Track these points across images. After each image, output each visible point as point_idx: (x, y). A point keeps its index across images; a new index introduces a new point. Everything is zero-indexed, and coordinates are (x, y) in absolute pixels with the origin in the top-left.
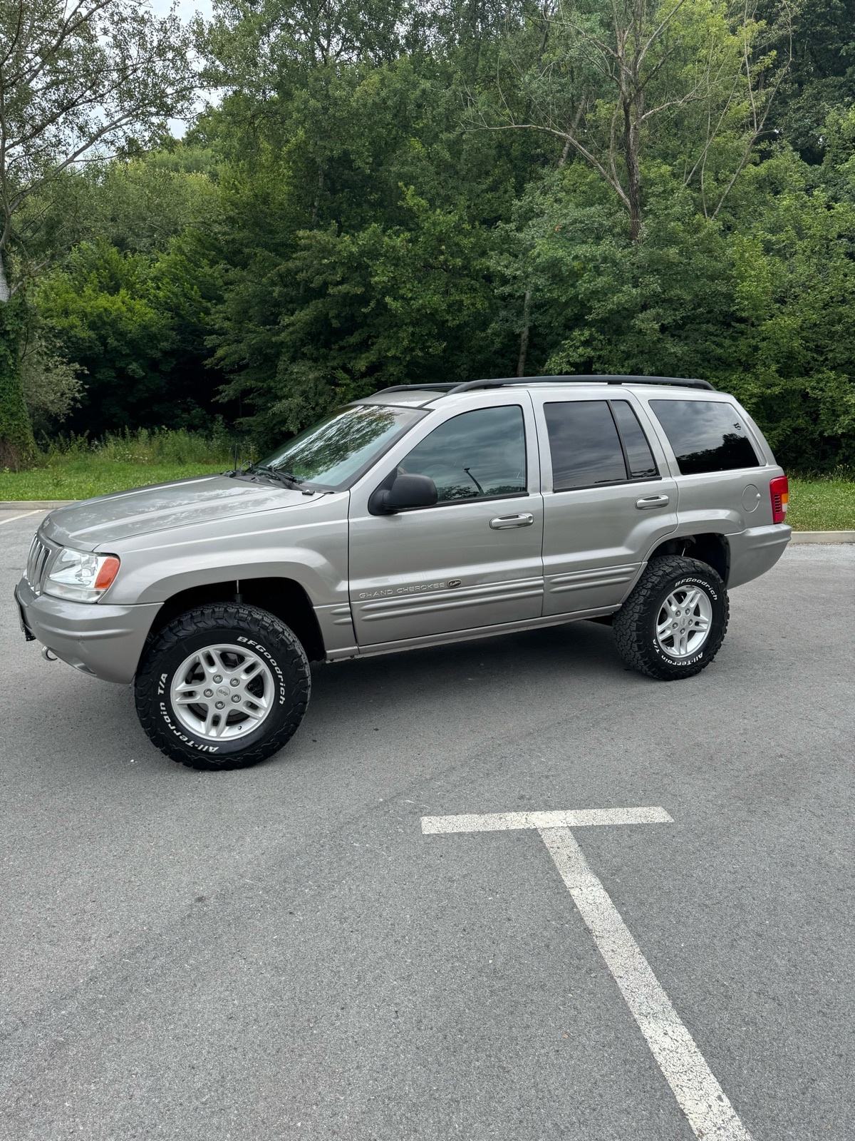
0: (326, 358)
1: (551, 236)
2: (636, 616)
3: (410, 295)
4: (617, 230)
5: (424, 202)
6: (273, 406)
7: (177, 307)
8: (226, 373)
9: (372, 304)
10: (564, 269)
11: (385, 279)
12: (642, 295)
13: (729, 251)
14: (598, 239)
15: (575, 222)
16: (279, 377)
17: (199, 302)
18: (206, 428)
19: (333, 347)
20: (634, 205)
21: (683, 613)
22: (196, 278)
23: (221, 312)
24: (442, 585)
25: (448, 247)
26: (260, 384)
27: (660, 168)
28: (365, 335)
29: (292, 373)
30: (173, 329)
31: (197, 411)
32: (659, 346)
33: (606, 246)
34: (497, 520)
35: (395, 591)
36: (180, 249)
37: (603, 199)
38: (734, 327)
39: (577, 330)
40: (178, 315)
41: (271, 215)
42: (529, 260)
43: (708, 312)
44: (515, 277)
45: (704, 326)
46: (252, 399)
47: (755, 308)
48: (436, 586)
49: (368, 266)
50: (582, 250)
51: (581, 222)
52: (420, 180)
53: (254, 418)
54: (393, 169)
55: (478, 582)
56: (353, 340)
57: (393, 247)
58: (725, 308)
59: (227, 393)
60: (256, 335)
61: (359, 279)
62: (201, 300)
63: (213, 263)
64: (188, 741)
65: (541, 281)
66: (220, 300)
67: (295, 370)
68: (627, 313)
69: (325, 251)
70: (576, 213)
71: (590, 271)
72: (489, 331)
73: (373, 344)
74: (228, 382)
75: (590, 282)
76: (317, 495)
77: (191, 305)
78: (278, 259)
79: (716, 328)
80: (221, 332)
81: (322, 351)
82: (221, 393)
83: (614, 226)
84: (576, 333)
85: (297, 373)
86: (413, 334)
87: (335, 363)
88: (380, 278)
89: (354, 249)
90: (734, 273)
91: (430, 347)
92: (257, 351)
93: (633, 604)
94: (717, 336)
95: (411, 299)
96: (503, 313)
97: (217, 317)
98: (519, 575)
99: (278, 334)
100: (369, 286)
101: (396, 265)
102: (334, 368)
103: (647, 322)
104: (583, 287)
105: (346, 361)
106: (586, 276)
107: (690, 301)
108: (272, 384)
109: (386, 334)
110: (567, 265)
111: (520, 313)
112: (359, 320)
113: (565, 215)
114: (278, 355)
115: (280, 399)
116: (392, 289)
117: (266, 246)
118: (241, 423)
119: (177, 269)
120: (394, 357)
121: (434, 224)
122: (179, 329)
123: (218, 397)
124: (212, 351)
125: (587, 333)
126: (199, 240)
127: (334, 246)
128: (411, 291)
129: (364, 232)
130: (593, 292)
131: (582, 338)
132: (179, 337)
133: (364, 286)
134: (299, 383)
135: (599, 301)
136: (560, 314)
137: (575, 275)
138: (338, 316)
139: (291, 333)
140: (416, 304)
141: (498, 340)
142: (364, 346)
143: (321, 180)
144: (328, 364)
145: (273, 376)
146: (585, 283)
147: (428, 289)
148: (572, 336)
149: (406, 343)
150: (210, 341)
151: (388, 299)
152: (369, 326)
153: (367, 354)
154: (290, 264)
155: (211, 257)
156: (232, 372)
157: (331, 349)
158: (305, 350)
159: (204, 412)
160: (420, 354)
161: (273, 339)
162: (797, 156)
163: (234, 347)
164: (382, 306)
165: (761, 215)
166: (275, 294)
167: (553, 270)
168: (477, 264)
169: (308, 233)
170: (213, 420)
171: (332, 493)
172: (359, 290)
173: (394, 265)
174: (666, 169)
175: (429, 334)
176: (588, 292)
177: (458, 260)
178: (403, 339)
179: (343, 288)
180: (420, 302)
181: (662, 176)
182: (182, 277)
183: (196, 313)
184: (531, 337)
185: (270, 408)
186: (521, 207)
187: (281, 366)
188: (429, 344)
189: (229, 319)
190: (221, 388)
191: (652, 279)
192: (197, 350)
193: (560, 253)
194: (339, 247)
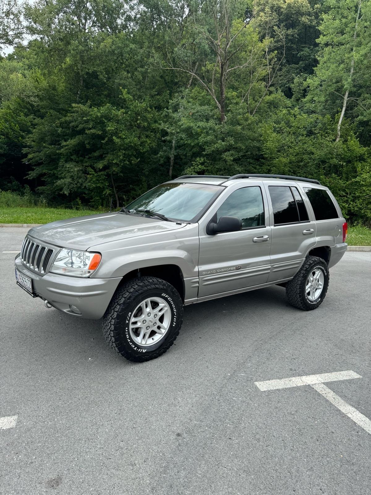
0: (82, 161)
1: (187, 117)
2: (300, 282)
3: (124, 137)
4: (215, 117)
5: (131, 97)
6: (56, 182)
7: (7, 134)
8: (32, 165)
9: (106, 139)
10: (193, 131)
11: (113, 128)
12: (226, 145)
13: (259, 130)
14: (207, 120)
15: (198, 112)
16: (59, 169)
17: (19, 132)
18: (20, 191)
19: (86, 157)
20: (222, 107)
21: (314, 280)
22: (17, 121)
23: (31, 138)
24: (234, 268)
25: (141, 117)
26: (50, 172)
27: (232, 93)
28: (101, 153)
29: (66, 167)
30: (4, 144)
31: (15, 183)
32: (232, 167)
33: (211, 123)
34: (256, 238)
35: (216, 271)
36: (9, 107)
37: (208, 103)
38: (260, 161)
39: (198, 158)
40: (7, 137)
41: (57, 96)
42: (177, 126)
43: (251, 154)
44: (172, 133)
45: (248, 160)
46: (45, 178)
47: (271, 154)
48: (232, 268)
49: (105, 123)
50: (201, 124)
51: (201, 112)
52: (128, 87)
53: (45, 187)
54: (116, 81)
55: (248, 267)
56: (96, 154)
57: (117, 115)
58: (257, 153)
59: (32, 175)
60: (49, 149)
61: (100, 128)
62: (19, 131)
63: (26, 115)
64: (135, 347)
65: (183, 136)
66: (29, 132)
67: (68, 166)
68: (219, 152)
69: (84, 114)
70: (199, 108)
71: (204, 133)
72: (159, 155)
73: (105, 157)
74: (33, 170)
75: (204, 138)
76: (183, 225)
77: (14, 133)
78: (60, 116)
79: (253, 161)
80: (30, 147)
81: (81, 158)
82: (29, 175)
83: (214, 115)
84: (198, 159)
85: (68, 167)
86: (124, 154)
87: (87, 164)
88: (111, 127)
89: (99, 114)
90: (262, 139)
91: (132, 160)
92: (49, 156)
93: (298, 277)
94: (253, 164)
95: (125, 138)
96: (164, 148)
97: (28, 140)
98: (262, 264)
99: (59, 149)
100: (104, 131)
101: (118, 123)
102: (86, 166)
103: (228, 156)
104: (201, 140)
105: (92, 164)
106: (202, 135)
107: (245, 149)
108: (55, 172)
109: (112, 153)
110: (194, 130)
111: (171, 148)
112: (99, 146)
113: (194, 109)
114: (59, 159)
115: (60, 179)
116: (116, 134)
117: (54, 109)
118: (39, 189)
119: (7, 116)
120: (116, 164)
121: (135, 107)
122: (8, 144)
123: (27, 177)
124: (26, 155)
125: (202, 159)
126: (19, 104)
127: (89, 112)
128: (124, 135)
129: (103, 107)
130: (205, 142)
131: (201, 162)
132: (8, 148)
133: (102, 131)
134: (69, 172)
135: (208, 146)
136: (190, 151)
137: (198, 135)
138: (89, 143)
139: (66, 149)
140: (127, 141)
141: (162, 159)
142: (101, 157)
143: (82, 82)
144: (84, 164)
145: (56, 168)
146: (202, 138)
147: (132, 135)
148: (196, 160)
149: (121, 157)
150: (25, 151)
151: (114, 138)
152: (103, 149)
153: (103, 161)
154: (67, 118)
155: (25, 112)
156: (35, 165)
157: (85, 158)
158: (72, 157)
159: (19, 183)
160: (128, 163)
161: (57, 152)
162: (283, 94)
163: (37, 154)
164: (111, 141)
165: (270, 116)
166: (59, 131)
167: (188, 131)
168: (154, 126)
169: (77, 105)
170: (23, 187)
171: (190, 224)
172: (100, 133)
173: (116, 123)
174: (234, 93)
175: (132, 154)
176: (203, 142)
177: (146, 123)
178: (120, 156)
179: (93, 131)
180: (129, 140)
181: (232, 96)
182: (10, 120)
183: (17, 137)
184: (175, 160)
185: (55, 183)
186: (173, 103)
187: (60, 164)
188: (132, 159)
189: (34, 141)
190: (29, 172)
191: (230, 139)
192: (16, 154)
193: (192, 124)
194: (91, 113)
